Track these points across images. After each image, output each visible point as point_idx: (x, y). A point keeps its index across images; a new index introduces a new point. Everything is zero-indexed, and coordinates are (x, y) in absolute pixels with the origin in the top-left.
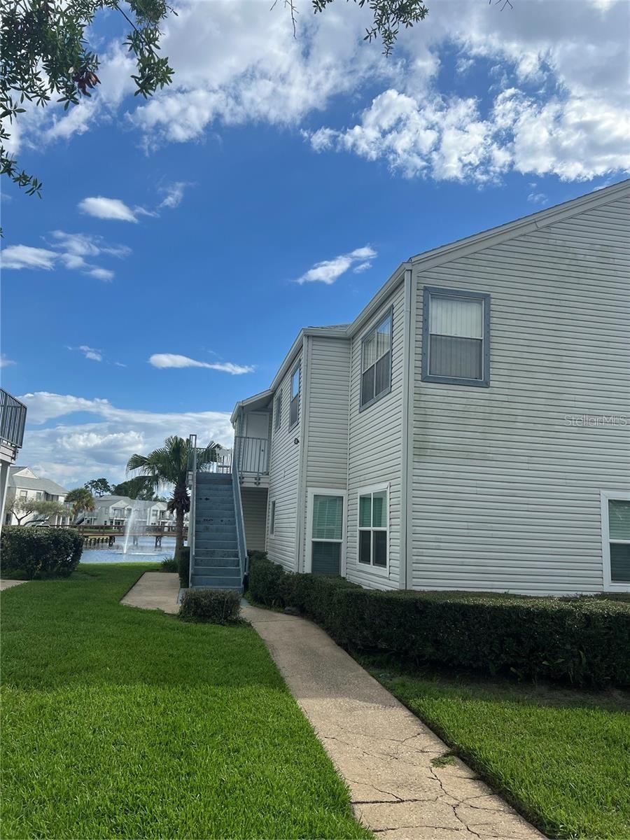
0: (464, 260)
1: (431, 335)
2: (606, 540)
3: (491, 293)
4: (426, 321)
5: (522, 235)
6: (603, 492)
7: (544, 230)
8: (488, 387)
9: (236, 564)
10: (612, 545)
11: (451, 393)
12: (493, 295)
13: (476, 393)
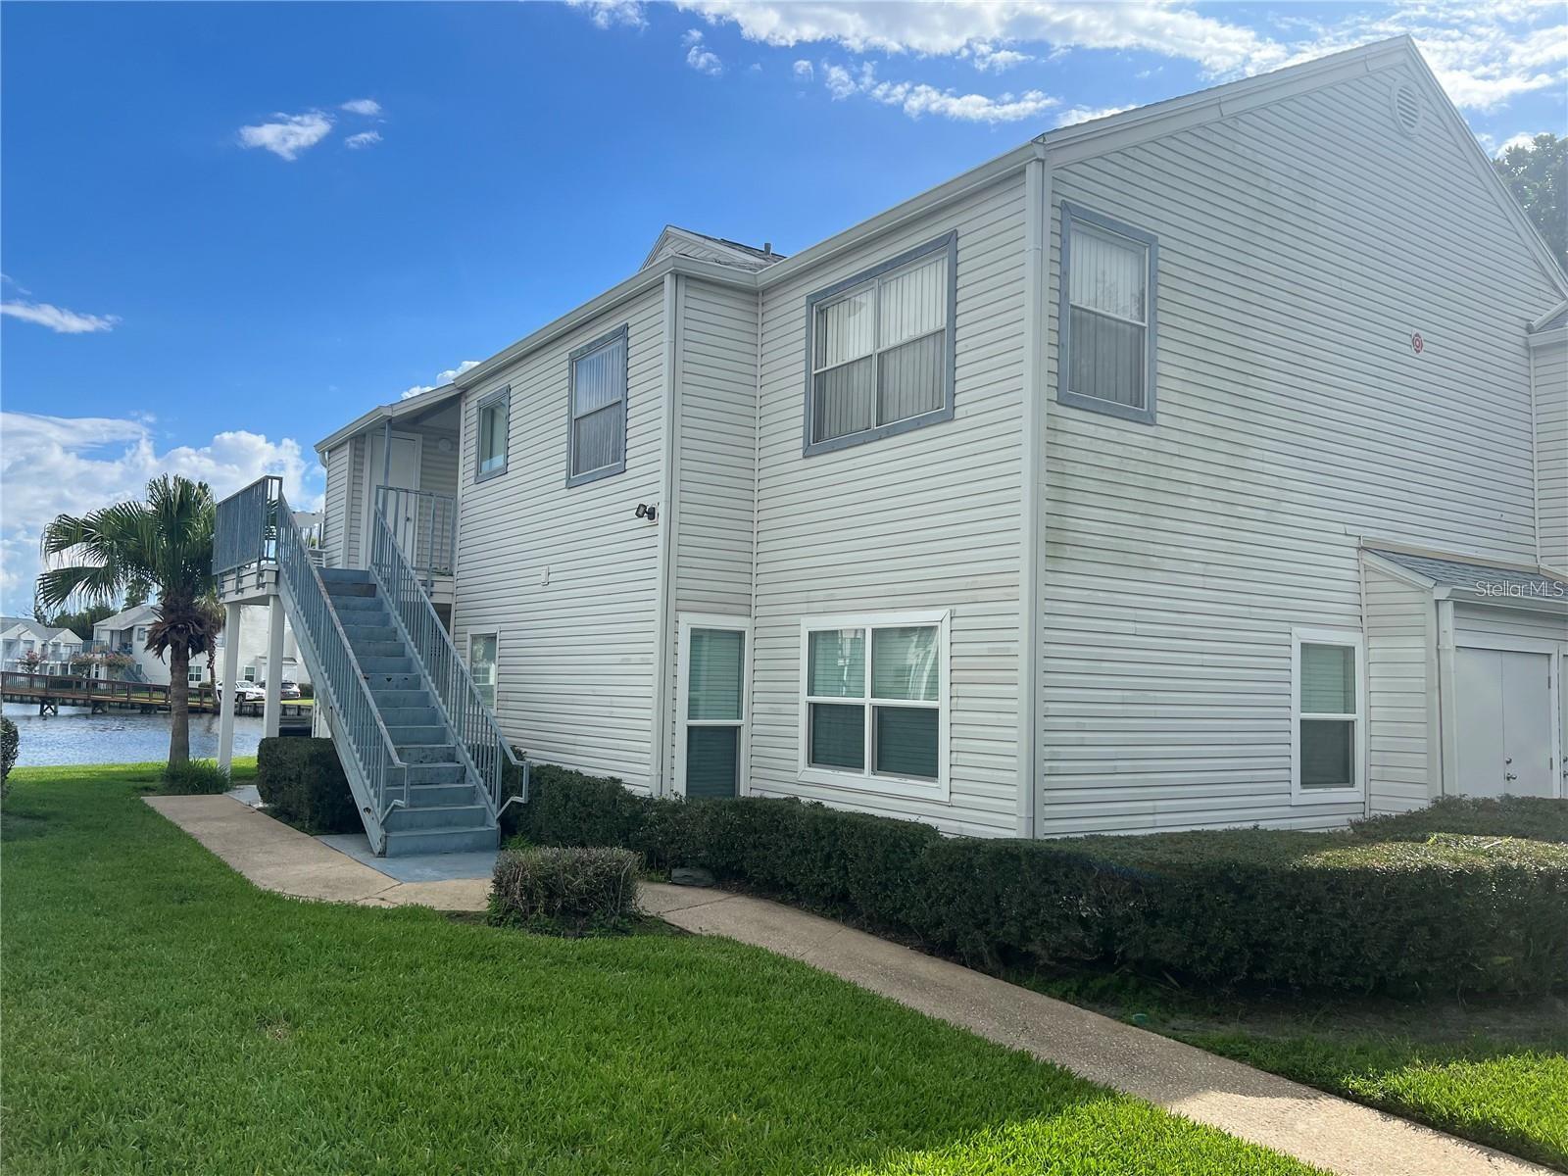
0: (1118, 158)
1: (1072, 306)
2: (1297, 715)
3: (1160, 236)
4: (1064, 276)
5: (1200, 126)
6: (1297, 630)
7: (1229, 122)
8: (1152, 423)
9: (458, 777)
10: (1303, 722)
11: (1102, 433)
12: (1162, 240)
13: (1136, 434)
